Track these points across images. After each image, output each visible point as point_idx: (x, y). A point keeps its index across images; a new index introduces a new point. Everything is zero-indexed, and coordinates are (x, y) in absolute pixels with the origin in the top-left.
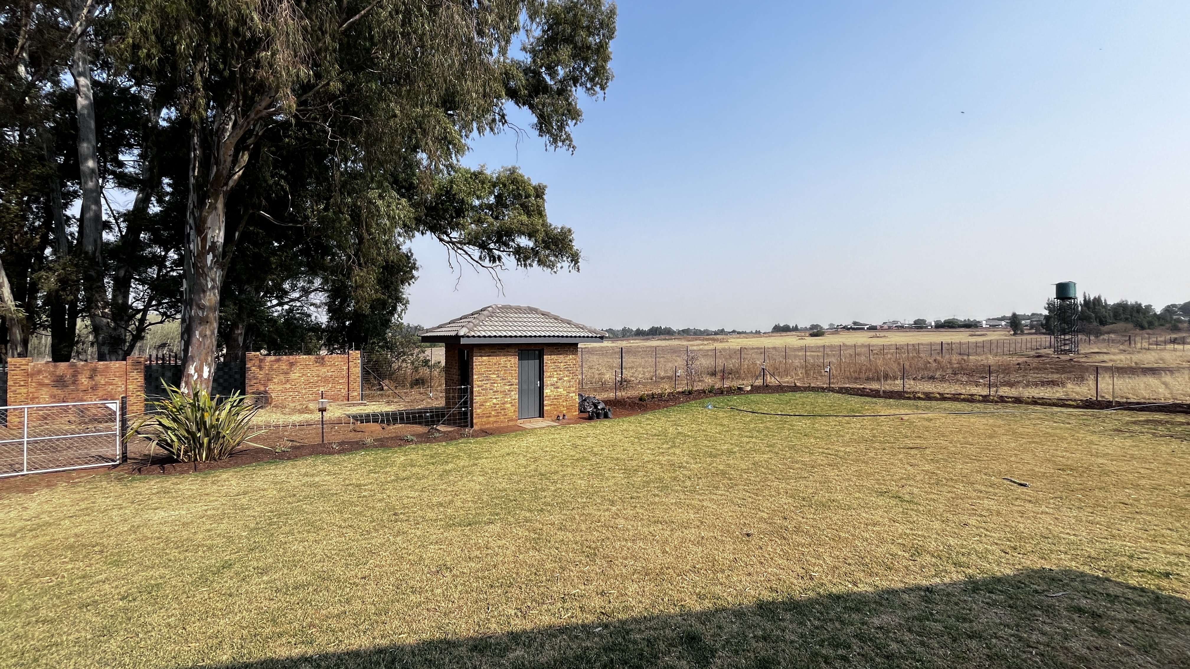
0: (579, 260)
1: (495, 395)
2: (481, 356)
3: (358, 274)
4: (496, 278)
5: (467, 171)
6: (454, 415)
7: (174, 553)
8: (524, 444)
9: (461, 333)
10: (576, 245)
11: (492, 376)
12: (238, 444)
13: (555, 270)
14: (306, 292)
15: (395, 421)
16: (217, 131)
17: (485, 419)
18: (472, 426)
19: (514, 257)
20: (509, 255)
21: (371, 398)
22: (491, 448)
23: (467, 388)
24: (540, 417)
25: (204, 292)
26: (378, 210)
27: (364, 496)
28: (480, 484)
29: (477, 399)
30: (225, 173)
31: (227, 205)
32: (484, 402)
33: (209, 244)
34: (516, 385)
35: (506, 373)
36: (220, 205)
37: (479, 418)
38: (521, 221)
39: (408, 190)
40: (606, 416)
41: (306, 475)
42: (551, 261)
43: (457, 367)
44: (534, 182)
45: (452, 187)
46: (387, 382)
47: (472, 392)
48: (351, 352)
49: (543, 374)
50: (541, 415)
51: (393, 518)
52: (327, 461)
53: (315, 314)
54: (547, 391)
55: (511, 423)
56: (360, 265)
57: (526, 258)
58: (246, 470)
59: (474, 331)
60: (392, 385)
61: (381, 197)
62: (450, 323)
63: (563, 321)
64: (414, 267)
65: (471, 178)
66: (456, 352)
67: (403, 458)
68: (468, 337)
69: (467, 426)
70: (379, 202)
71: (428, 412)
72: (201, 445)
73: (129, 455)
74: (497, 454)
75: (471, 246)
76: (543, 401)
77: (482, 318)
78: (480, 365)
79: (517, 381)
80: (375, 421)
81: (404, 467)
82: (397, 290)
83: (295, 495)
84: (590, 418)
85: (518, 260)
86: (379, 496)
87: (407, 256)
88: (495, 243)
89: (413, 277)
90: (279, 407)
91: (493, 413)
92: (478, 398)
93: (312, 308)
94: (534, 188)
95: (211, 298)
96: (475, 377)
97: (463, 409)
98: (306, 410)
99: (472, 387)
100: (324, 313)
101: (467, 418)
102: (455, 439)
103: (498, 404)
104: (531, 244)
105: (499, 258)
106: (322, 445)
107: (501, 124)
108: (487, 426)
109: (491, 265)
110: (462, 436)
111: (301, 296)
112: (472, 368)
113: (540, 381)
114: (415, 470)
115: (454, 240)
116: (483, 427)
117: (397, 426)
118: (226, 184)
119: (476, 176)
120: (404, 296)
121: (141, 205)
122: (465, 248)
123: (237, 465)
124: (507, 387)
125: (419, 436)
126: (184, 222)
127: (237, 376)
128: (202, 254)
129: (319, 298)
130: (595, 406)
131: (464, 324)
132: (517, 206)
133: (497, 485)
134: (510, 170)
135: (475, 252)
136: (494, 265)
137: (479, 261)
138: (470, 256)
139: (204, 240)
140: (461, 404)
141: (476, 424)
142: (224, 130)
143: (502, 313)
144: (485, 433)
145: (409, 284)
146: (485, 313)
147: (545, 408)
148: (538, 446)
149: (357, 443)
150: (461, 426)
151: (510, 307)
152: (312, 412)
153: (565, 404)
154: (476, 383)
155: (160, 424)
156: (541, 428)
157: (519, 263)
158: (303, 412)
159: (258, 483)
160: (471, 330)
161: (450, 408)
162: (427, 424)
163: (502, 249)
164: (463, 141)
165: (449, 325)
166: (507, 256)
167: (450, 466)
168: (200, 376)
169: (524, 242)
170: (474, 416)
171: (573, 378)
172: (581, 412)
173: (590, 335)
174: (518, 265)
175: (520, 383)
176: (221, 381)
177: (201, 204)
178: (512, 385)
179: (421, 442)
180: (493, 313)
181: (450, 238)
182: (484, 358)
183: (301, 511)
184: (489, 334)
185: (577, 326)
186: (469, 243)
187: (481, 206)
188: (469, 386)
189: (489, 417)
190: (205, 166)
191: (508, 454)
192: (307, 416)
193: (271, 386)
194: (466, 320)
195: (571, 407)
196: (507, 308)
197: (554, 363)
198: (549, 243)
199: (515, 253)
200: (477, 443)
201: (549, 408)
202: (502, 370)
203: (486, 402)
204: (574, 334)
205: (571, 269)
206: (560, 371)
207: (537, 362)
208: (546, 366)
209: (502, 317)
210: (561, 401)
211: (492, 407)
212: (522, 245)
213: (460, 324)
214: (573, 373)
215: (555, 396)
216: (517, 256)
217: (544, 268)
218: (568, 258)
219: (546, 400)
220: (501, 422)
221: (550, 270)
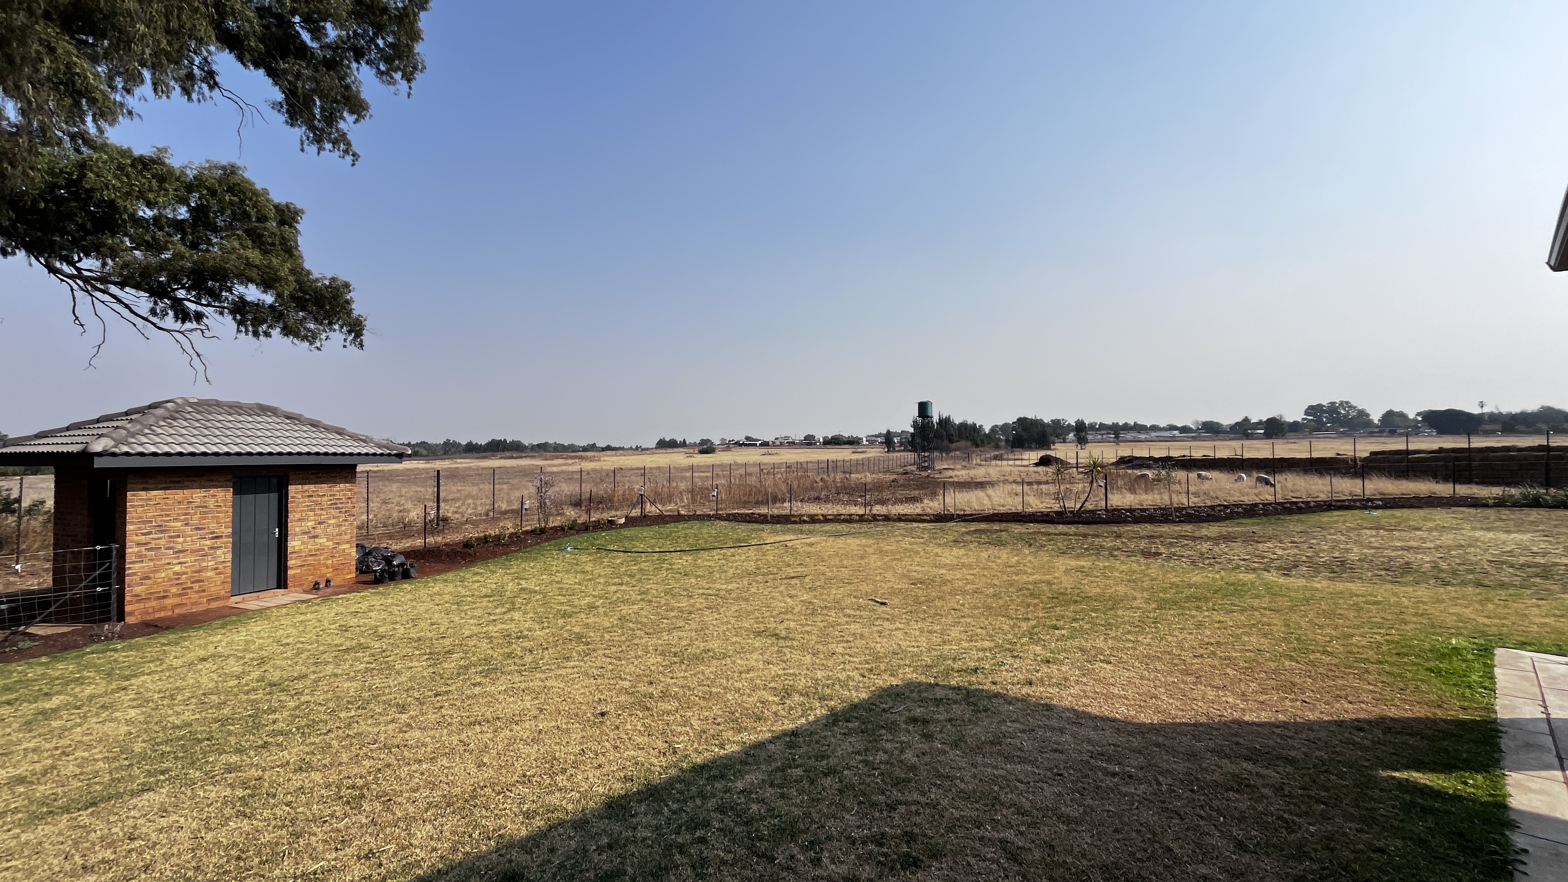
0: (364, 332)
1: (178, 558)
2: (146, 489)
4: (191, 351)
5: (126, 153)
6: (74, 601)
8: (240, 637)
9: (97, 447)
10: (357, 309)
11: (172, 524)
13: (318, 344)
17: (154, 603)
18: (121, 619)
19: (230, 317)
20: (221, 313)
22: (165, 652)
23: (110, 550)
24: (279, 587)
28: (128, 722)
29: (134, 568)
32: (152, 572)
34: (227, 536)
35: (204, 518)
37: (138, 601)
38: (247, 258)
40: (406, 576)
42: (309, 330)
43: (84, 513)
45: (82, 176)
47: (122, 556)
49: (287, 517)
50: (282, 582)
54: (294, 544)
55: (214, 605)
57: (258, 322)
59: (129, 444)
62: (68, 429)
63: (328, 429)
65: (132, 166)
66: (84, 482)
68: (114, 454)
69: (108, 620)
74: (177, 663)
75: (127, 289)
76: (286, 561)
77: (151, 420)
78: (143, 506)
79: (230, 530)
84: (378, 581)
85: (240, 323)
88: (188, 290)
91: (174, 590)
92: (138, 565)
96: (130, 527)
97: (99, 589)
99: (123, 547)
101: (108, 605)
102: (74, 647)
103: (186, 573)
104: (269, 299)
105: (199, 316)
107: (205, 85)
108: (157, 615)
109: (178, 325)
110: (93, 639)
112: (124, 512)
113: (280, 527)
115: (86, 273)
116: (148, 618)
122: (115, 291)
124: (208, 542)
130: (388, 560)
131: (104, 431)
132: (240, 232)
133: (171, 719)
134: (224, 168)
135: (142, 302)
136: (186, 327)
137: (151, 318)
140: (94, 580)
141: (131, 613)
143: (199, 412)
144: (152, 628)
146: (159, 412)
147: (290, 572)
148: (268, 637)
150: (94, 622)
151: (218, 404)
153: (329, 562)
154: (131, 539)
156: (279, 607)
157: (243, 329)
160: (118, 442)
161: (65, 589)
163: (203, 302)
164: (116, 98)
165: (67, 433)
166: (217, 316)
167: (56, 701)
169: (252, 293)
170: (128, 598)
171: (346, 521)
172: (362, 572)
173: (379, 451)
174: (239, 331)
175: (237, 534)
178: (217, 537)
180: (177, 412)
182: (154, 493)
184: (166, 449)
185: (354, 437)
186: (125, 284)
187: (156, 219)
188: (115, 546)
189: (164, 597)
191: (204, 660)
194: (110, 424)
195: (342, 567)
196: (210, 406)
197: (309, 496)
198: (306, 300)
199: (233, 312)
200: (130, 648)
201: (299, 571)
202: (195, 514)
203: (158, 571)
204: (348, 451)
205: (347, 344)
206: (322, 509)
207: (274, 496)
208: (292, 502)
209: (198, 421)
210: (322, 557)
211: (170, 580)
212: (249, 298)
213: (95, 432)
214: (346, 512)
215: (310, 551)
216: (238, 317)
217: (295, 340)
218: (342, 327)
219: (292, 559)
220: (193, 604)
221: (307, 344)
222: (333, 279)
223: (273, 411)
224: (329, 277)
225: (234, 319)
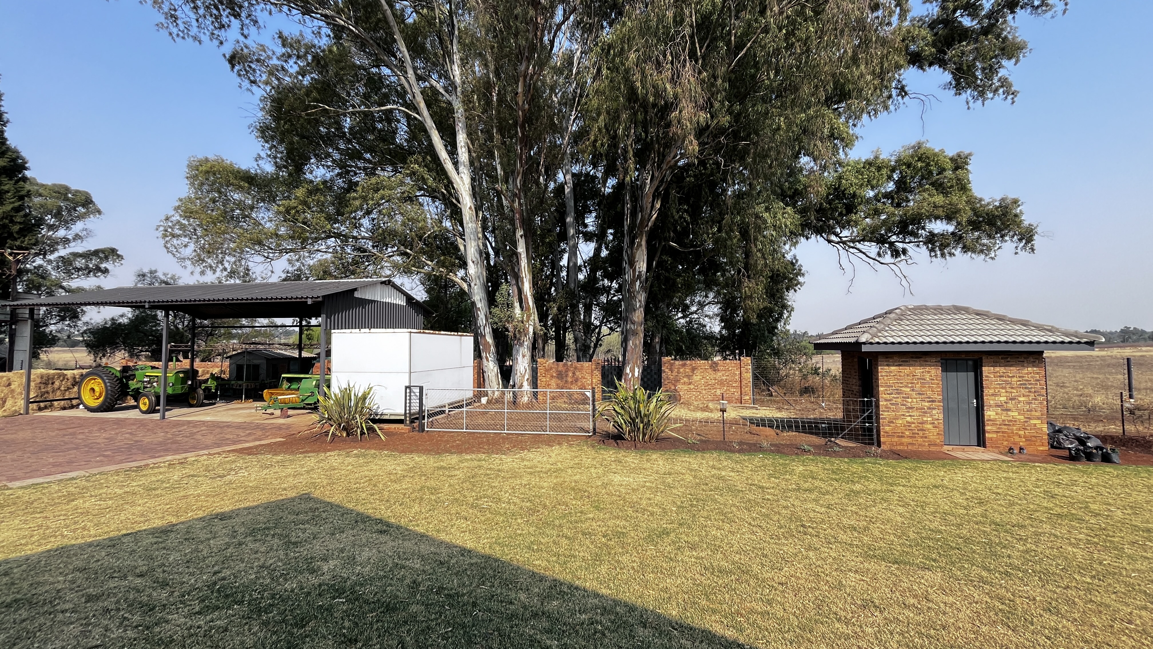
0: (1035, 238)
1: (909, 412)
2: (888, 365)
3: (748, 286)
4: (900, 275)
6: (855, 429)
7: (630, 511)
8: (959, 477)
9: (863, 339)
10: (1027, 219)
11: (903, 389)
12: (662, 432)
13: (993, 255)
14: (701, 305)
15: (790, 427)
16: (641, 186)
17: (896, 439)
18: (879, 445)
19: (925, 247)
20: (918, 246)
21: (762, 403)
22: (909, 474)
23: (871, 401)
24: (979, 445)
25: (635, 310)
26: (765, 222)
27: (768, 499)
28: (900, 515)
29: (884, 415)
30: (647, 216)
31: (648, 242)
33: (637, 273)
34: (939, 402)
35: (924, 387)
36: (644, 243)
37: (888, 436)
38: (934, 203)
39: (792, 197)
40: (1106, 459)
41: (713, 467)
42: (984, 245)
43: (857, 377)
44: (951, 153)
46: (775, 387)
47: (877, 406)
48: (742, 358)
49: (982, 391)
50: (981, 442)
51: (802, 529)
52: (730, 458)
53: (709, 325)
54: (989, 413)
55: (933, 448)
56: (749, 277)
57: (943, 247)
58: (668, 454)
59: (878, 337)
60: (781, 391)
61: (767, 209)
62: (846, 329)
63: (1013, 322)
64: (800, 273)
65: (864, 167)
66: (856, 360)
67: (801, 468)
68: (871, 343)
69: (873, 444)
70: (766, 215)
71: (825, 423)
72: (639, 429)
73: (597, 430)
74: (919, 484)
75: (866, 243)
76: (984, 426)
77: (889, 321)
78: (887, 376)
79: (941, 397)
80: (771, 426)
81: (804, 477)
82: (782, 298)
83: (707, 484)
84: (1073, 458)
85: (932, 250)
86: (782, 502)
87: (792, 263)
88: (898, 235)
89: (799, 283)
90: (687, 404)
91: (907, 433)
92: (886, 413)
93: (706, 319)
94: (952, 159)
95: (639, 315)
96: (881, 389)
97: (867, 425)
98: (706, 409)
99: (878, 401)
100: (717, 323)
101: (872, 435)
102: (859, 457)
103: (914, 423)
104: (951, 228)
105: (904, 251)
106: (724, 441)
107: (900, 98)
108: (899, 448)
109: (892, 260)
110: (867, 454)
111: (698, 310)
112: (877, 379)
113: (977, 398)
114: (817, 483)
115: (844, 239)
116: (895, 448)
117: (791, 433)
118: (647, 225)
119: (869, 164)
120: (789, 303)
121: (598, 251)
122: (858, 245)
123: (661, 449)
124: (927, 404)
125: (815, 447)
126: (622, 259)
127: (655, 376)
128: (633, 282)
129: (715, 309)
130: (1082, 441)
131: (865, 329)
133: (928, 523)
134: (913, 147)
135: (872, 248)
136: (899, 259)
137: (877, 258)
138: (864, 253)
139: (634, 271)
140: (864, 419)
141: (884, 443)
142: (645, 184)
143: (915, 315)
144: (898, 455)
145: (795, 291)
146: (892, 316)
147: (987, 435)
148: (981, 483)
149: (755, 445)
150: (865, 444)
151: (927, 308)
152: (711, 411)
153: (1022, 433)
154: (883, 396)
155: (614, 410)
156: (982, 461)
157: (933, 254)
158: (705, 411)
159: (678, 468)
160: (874, 336)
161: (851, 421)
162: (824, 435)
163: (907, 241)
164: (851, 132)
165: (846, 331)
166: (915, 248)
167: (857, 487)
168: (633, 375)
169: (938, 227)
170: (882, 433)
171: (1036, 400)
172: (1052, 447)
173: (1067, 340)
174: (931, 256)
175: (946, 400)
176: (645, 380)
177: (632, 243)
178: (933, 401)
179: (819, 454)
180: (902, 315)
181: (840, 238)
182: (893, 368)
183: (715, 501)
184: (899, 340)
185: (1039, 328)
186: (864, 240)
188: (874, 399)
189: (902, 437)
190: (634, 214)
191: (935, 487)
192: (706, 415)
193: (679, 386)
194: (866, 325)
195: (1034, 439)
196: (922, 309)
197: (1000, 376)
198: (980, 222)
199: (925, 243)
200: (888, 465)
201: (995, 436)
202: (918, 383)
203: (897, 419)
204: (1035, 339)
205: (1019, 250)
206: (1012, 388)
207: (971, 375)
208: (986, 380)
209: (915, 320)
210: (1015, 428)
211: (905, 426)
212: (936, 232)
213: (860, 330)
214: (1035, 392)
215: (1003, 421)
216: (930, 246)
217: (973, 255)
218: (1013, 237)
219: (988, 425)
220: (920, 445)
221: (982, 256)
222: (1003, 200)
223: (966, 310)
224: (999, 198)
225: (928, 248)
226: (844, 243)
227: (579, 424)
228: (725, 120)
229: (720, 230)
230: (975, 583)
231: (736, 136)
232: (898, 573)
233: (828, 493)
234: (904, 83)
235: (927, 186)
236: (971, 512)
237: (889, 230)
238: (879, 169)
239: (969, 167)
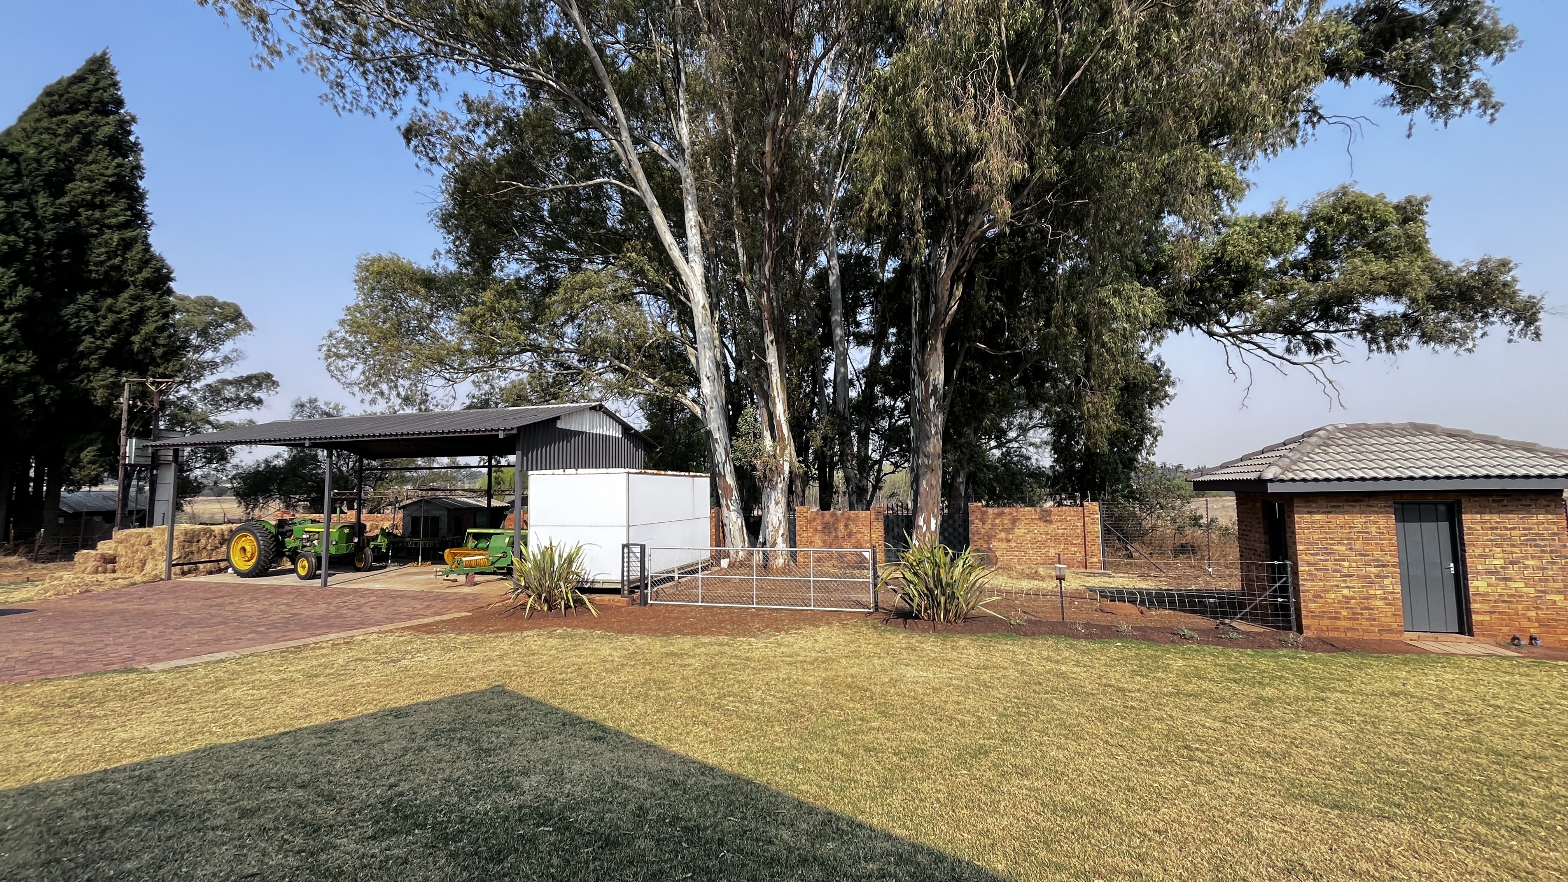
0: (1539, 316)
1: (1345, 581)
2: (1309, 513)
3: (1091, 401)
4: (1323, 379)
5: (1252, 219)
6: (1263, 607)
7: (931, 719)
8: (1431, 680)
9: (1269, 475)
10: (1525, 289)
11: (1335, 547)
12: (973, 608)
14: (1023, 430)
15: (1161, 603)
16: (934, 267)
17: (1327, 622)
18: (1300, 630)
19: (1360, 337)
20: (1350, 336)
21: (1117, 568)
22: (1350, 675)
23: (1285, 566)
24: (1461, 632)
25: (929, 438)
26: (1113, 310)
27: (1132, 707)
28: (1339, 734)
29: (1307, 586)
30: (943, 309)
31: (946, 344)
32: (1323, 591)
33: (931, 388)
34: (1393, 566)
35: (1368, 544)
36: (939, 345)
37: (1313, 617)
38: (1371, 273)
39: (1152, 274)
41: (1049, 659)
42: (1455, 331)
43: (1261, 530)
44: (1395, 197)
45: (1225, 251)
46: (1137, 545)
47: (1296, 573)
48: (1085, 504)
49: (1465, 551)
50: (1465, 626)
51: (1185, 752)
52: (1072, 646)
53: (1035, 457)
54: (1477, 584)
55: (1386, 637)
56: (1091, 388)
57: (1391, 336)
58: (982, 640)
59: (1293, 471)
60: (1146, 551)
61: (1116, 293)
62: (1241, 460)
63: (1510, 445)
64: (1167, 381)
65: (1260, 227)
66: (1258, 505)
67: (1180, 663)
68: (1282, 481)
69: (1290, 629)
70: (1115, 301)
71: (1214, 598)
72: (939, 604)
73: (880, 604)
74: (1368, 689)
75: (1268, 335)
76: (1468, 602)
77: (1308, 448)
78: (1309, 528)
79: (1396, 560)
80: (1132, 601)
81: (1186, 676)
82: (1142, 416)
83: (1040, 684)
85: (1373, 341)
86: (1153, 712)
87: (1156, 367)
88: (1316, 321)
89: (1166, 395)
90: (1007, 569)
91: (1344, 613)
92: (1309, 583)
93: (1031, 449)
94: (1397, 208)
95: (935, 445)
96: (1300, 547)
97: (1280, 600)
98: (1035, 576)
99: (1296, 564)
100: (1047, 455)
101: (1289, 616)
102: (1270, 647)
103: (1354, 598)
104: (1400, 308)
105: (1328, 344)
106: (1063, 623)
107: (1310, 125)
108: (1331, 634)
109: (1311, 358)
110: (1283, 644)
111: (1018, 436)
112: (1294, 532)
113: (1455, 561)
114: (1205, 685)
115: (1233, 330)
116: (1325, 635)
117: (1162, 612)
118: (944, 321)
119: (1268, 221)
120: (1154, 425)
121: (875, 357)
122: (1256, 338)
123: (972, 632)
124: (1374, 570)
125: (1201, 631)
126: (910, 369)
127: (961, 530)
128: (926, 401)
129: (1045, 434)
131: (1271, 460)
133: (1384, 748)
134: (1335, 194)
135: (1277, 342)
136: (1320, 356)
137: (1286, 356)
138: (1265, 350)
139: (927, 385)
140: (1275, 591)
141: (1308, 627)
142: (940, 264)
143: (1350, 438)
144: (1331, 646)
145: (1162, 406)
146: (1313, 440)
147: (1474, 617)
148: (1468, 690)
149: (1109, 628)
150: (1278, 628)
151: (1368, 427)
152: (1043, 579)
153: (1533, 614)
154: (1302, 558)
155: (904, 578)
156: (1468, 656)
157: (1374, 347)
158: (1033, 578)
159: (997, 659)
160: (1285, 469)
161: (1254, 595)
162: (1214, 615)
163: (1332, 329)
164: (1239, 177)
165: (1242, 463)
166: (1345, 339)
167: (1269, 692)
168: (929, 528)
169: (1382, 307)
170: (1304, 613)
171: (1553, 563)
174: (1371, 351)
175: (1405, 564)
176: (946, 534)
177: (923, 346)
178: (1383, 566)
179: (1207, 643)
180: (1329, 439)
181: (1228, 328)
182: (1317, 517)
183: (1053, 708)
184: (1326, 475)
186: (1264, 331)
187: (1281, 266)
188: (1288, 563)
189: (1336, 618)
190: (925, 306)
191: (1393, 694)
192: (1034, 584)
193: (995, 544)
194: (1273, 454)
195: (1553, 623)
196: (1360, 430)
197: (1492, 528)
198: (1447, 297)
199: (1362, 331)
200: (1315, 660)
201: (1487, 618)
202: (1358, 539)
203: (1328, 592)
204: (1548, 472)
205: (1516, 336)
206: (1513, 546)
207: (1445, 526)
208: (1469, 534)
209: (1350, 446)
210: (1520, 607)
211: (1340, 602)
212: (1377, 314)
213: (1264, 461)
214: (1551, 552)
215: (1500, 595)
216: (1369, 335)
217: (1438, 347)
218: (1503, 316)
219: (1475, 602)
220: (1365, 631)
221: (1453, 347)
222: (1483, 263)
223: (1432, 430)
224: (1476, 261)
225: (1365, 338)
226: (1233, 335)
227: (854, 596)
228: (1052, 171)
229: (1047, 325)
230: (1468, 843)
231: (1068, 193)
232: (1341, 823)
233: (1223, 699)
234: (1317, 103)
235: (1360, 249)
236: (1454, 734)
237: (1302, 314)
238: (1284, 226)
239: (1425, 218)
